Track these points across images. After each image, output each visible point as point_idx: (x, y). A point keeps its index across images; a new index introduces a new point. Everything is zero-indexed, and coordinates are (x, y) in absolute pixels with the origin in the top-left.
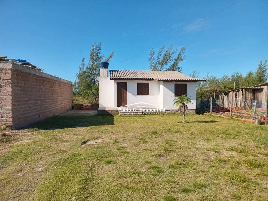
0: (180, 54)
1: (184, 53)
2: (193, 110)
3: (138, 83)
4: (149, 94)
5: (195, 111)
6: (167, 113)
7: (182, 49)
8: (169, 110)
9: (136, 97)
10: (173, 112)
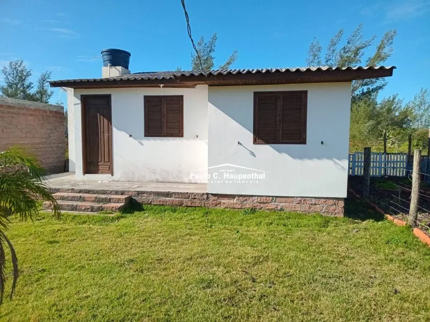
0: (380, 48)
1: (391, 43)
2: (331, 202)
3: (145, 97)
4: (182, 136)
5: (342, 204)
6: (222, 207)
7: (387, 35)
8: (232, 196)
9: (142, 144)
10: (248, 205)
